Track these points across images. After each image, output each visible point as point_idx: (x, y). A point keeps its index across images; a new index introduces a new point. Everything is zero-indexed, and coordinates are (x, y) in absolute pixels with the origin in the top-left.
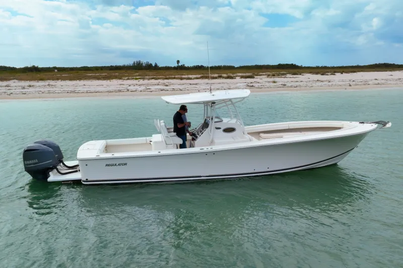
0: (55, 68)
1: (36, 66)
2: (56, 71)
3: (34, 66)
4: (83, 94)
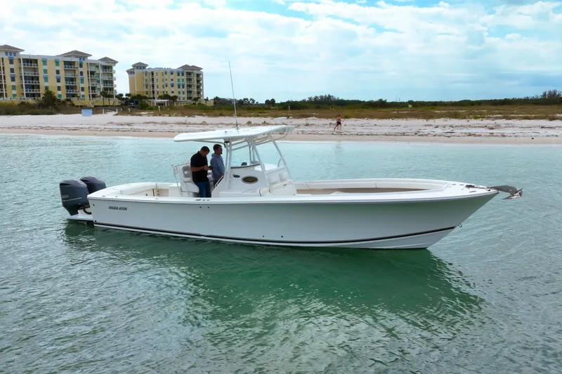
0: (411, 102)
1: (384, 100)
2: (410, 106)
3: (381, 100)
4: (351, 137)
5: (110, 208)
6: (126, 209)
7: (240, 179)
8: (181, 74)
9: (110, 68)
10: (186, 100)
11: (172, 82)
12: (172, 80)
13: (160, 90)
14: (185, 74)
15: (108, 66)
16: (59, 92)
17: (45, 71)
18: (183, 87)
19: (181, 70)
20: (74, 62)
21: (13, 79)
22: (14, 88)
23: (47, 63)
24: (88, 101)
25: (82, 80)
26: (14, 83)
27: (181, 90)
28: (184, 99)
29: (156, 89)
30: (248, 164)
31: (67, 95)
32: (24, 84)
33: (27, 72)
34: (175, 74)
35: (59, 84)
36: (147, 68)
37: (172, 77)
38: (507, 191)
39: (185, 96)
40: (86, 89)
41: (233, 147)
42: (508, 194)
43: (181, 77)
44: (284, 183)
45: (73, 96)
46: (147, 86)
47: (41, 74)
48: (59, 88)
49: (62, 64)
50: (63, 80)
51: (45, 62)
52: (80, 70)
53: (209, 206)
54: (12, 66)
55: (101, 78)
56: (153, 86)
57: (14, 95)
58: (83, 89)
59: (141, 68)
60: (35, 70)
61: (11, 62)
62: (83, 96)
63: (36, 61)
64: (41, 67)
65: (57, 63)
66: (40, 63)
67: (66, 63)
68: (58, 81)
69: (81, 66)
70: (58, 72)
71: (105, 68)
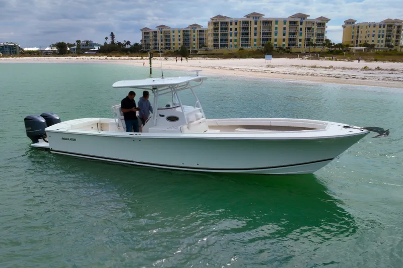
5: (63, 139)
6: (75, 140)
7: (165, 118)
8: (382, 27)
9: (323, 24)
10: (384, 47)
11: (374, 33)
12: (374, 32)
13: (362, 39)
14: (386, 26)
15: (322, 23)
16: (284, 43)
17: (276, 28)
18: (383, 37)
19: (382, 23)
20: (297, 21)
21: (255, 35)
22: (255, 40)
23: (278, 23)
24: (303, 49)
25: (301, 34)
26: (255, 37)
27: (381, 39)
28: (382, 46)
29: (359, 39)
30: (171, 106)
31: (289, 45)
32: (261, 37)
33: (264, 30)
34: (377, 27)
35: (284, 37)
36: (356, 23)
37: (374, 29)
38: (377, 131)
39: (384, 44)
40: (303, 41)
41: (160, 93)
42: (378, 134)
43: (382, 29)
44: (199, 121)
45: (293, 45)
46: (353, 37)
47: (273, 31)
48: (284, 40)
49: (288, 23)
50: (287, 35)
51: (277, 22)
52: (301, 26)
53: (140, 139)
54: (256, 26)
55: (315, 32)
56: (357, 37)
57: (255, 45)
58: (300, 40)
59: (350, 23)
60: (270, 28)
61: (256, 23)
62: (300, 45)
63: (271, 22)
64: (274, 26)
65: (285, 22)
66: (273, 23)
67: (291, 22)
68: (284, 35)
69: (301, 24)
70: (285, 29)
71: (319, 24)
